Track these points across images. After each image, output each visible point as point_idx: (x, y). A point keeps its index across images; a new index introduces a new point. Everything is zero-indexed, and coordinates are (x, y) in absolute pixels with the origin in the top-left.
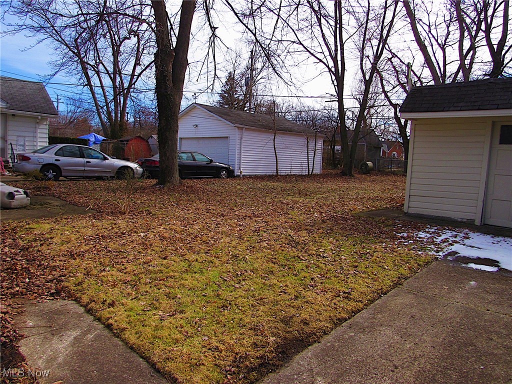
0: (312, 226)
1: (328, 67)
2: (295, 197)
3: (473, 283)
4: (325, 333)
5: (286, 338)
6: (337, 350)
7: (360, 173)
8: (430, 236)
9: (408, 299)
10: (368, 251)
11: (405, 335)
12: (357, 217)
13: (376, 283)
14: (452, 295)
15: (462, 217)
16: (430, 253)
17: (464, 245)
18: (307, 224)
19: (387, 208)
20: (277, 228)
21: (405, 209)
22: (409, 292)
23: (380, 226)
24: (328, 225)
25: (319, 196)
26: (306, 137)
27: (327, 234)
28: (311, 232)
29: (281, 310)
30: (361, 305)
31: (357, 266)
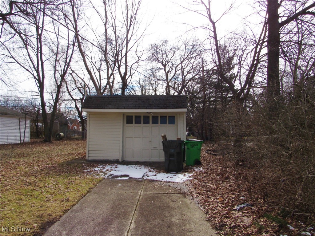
0: (36, 173)
1: (33, 75)
2: (17, 158)
3: (120, 185)
4: (61, 217)
5: (42, 223)
6: (68, 221)
7: (56, 140)
8: (101, 169)
9: (95, 196)
10: (72, 180)
11: (95, 208)
12: (62, 165)
13: (80, 193)
14: (112, 190)
15: (114, 159)
16: (101, 176)
17: (115, 171)
18: (32, 173)
19: (76, 158)
20: (12, 178)
21: (87, 158)
22: (95, 193)
23: (75, 168)
24: (46, 172)
25: (33, 156)
26: (18, 118)
27: (47, 176)
28: (37, 177)
29: (35, 213)
30: (75, 203)
31: (68, 188)
